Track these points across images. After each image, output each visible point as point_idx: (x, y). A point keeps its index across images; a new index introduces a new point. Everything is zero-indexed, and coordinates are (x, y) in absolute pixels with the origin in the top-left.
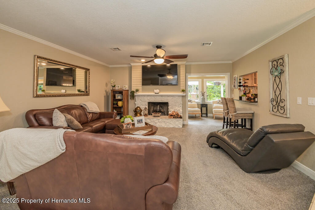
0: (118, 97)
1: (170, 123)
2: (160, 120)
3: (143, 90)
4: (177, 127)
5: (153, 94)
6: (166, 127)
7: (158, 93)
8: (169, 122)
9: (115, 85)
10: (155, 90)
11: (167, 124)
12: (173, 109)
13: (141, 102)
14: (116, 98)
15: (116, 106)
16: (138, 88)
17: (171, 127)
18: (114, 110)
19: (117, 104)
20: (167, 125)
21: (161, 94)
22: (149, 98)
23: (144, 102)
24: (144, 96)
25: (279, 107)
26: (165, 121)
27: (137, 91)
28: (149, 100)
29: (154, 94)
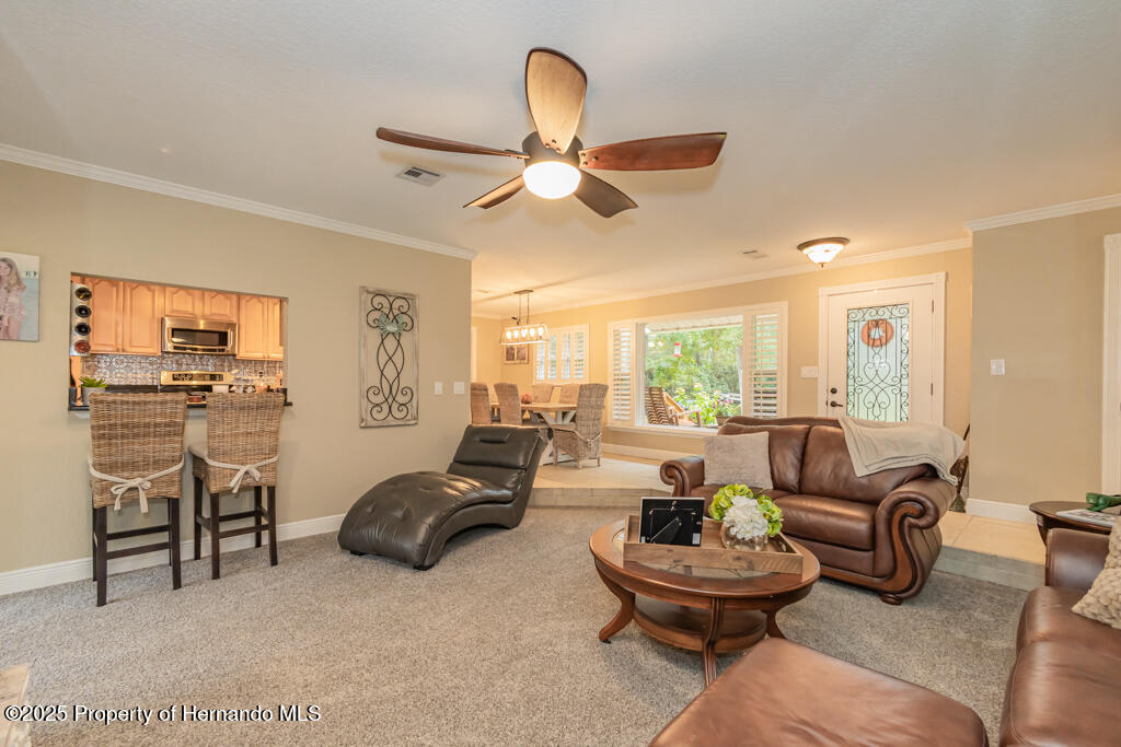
25: (395, 406)
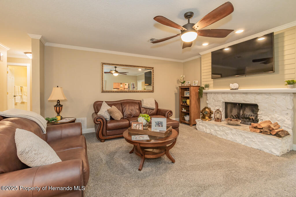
0: (187, 94)
1: (252, 141)
2: (234, 131)
3: (215, 86)
4: (266, 151)
5: (228, 90)
6: (243, 144)
7: (236, 89)
8: (250, 138)
9: (185, 81)
10: (231, 85)
11: (246, 139)
12: (268, 117)
13: (214, 101)
14: (185, 96)
15: (185, 104)
16: (207, 83)
17: (253, 147)
18: (183, 109)
19: (186, 102)
20: (245, 142)
21: (242, 89)
22: (223, 95)
23: (217, 101)
24: (218, 93)
26: (242, 134)
27: (207, 86)
28: (224, 99)
29: (230, 90)
